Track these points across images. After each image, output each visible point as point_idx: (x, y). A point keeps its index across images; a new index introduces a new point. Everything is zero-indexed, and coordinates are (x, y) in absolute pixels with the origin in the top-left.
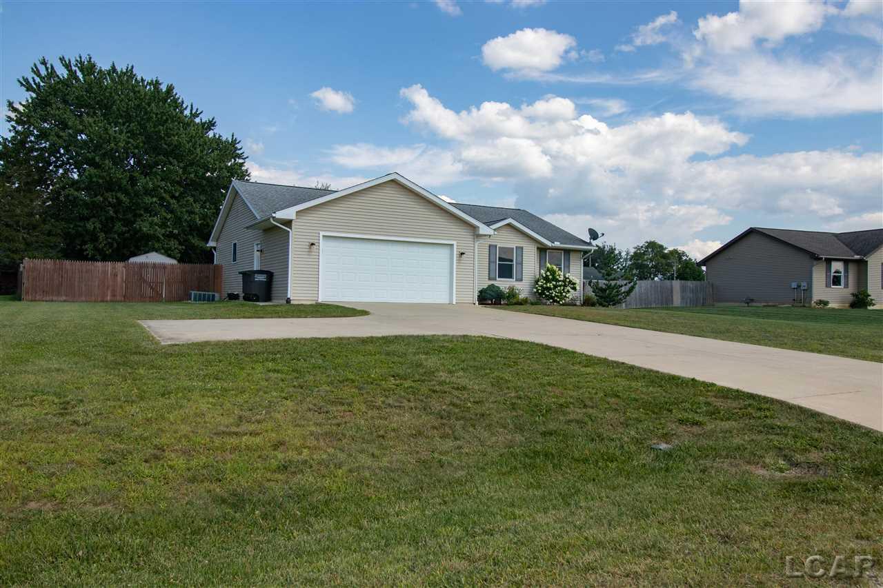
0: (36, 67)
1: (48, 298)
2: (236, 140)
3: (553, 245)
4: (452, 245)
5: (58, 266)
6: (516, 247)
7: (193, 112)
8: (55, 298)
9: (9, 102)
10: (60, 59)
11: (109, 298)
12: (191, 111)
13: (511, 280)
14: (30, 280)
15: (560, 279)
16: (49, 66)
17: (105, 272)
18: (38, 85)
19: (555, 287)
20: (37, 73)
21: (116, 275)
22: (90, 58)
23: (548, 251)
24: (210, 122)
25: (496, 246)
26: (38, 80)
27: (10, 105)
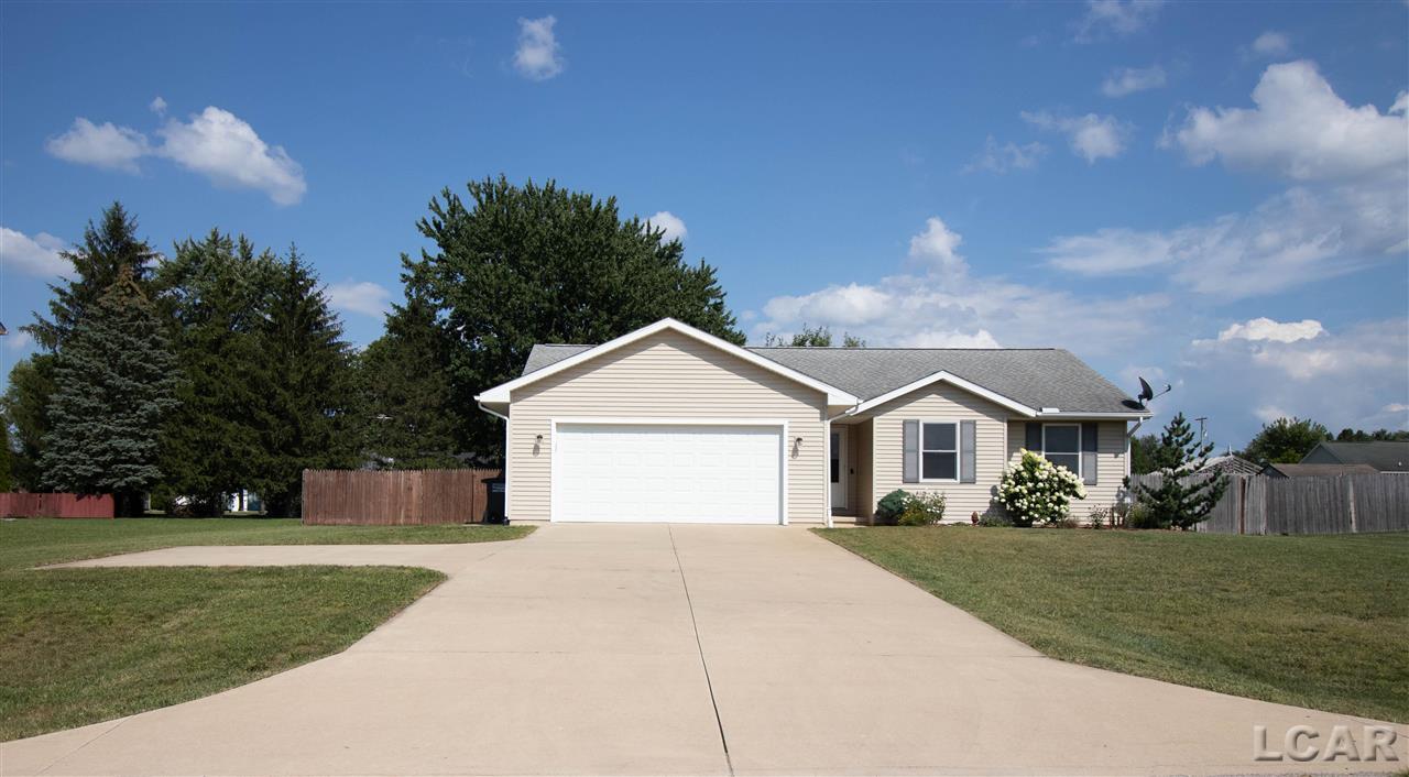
0: (435, 202)
1: (330, 521)
2: (708, 268)
3: (1039, 414)
4: (781, 428)
5: (341, 478)
6: (962, 422)
7: (652, 233)
8: (338, 521)
9: (402, 254)
10: (469, 185)
11: (402, 521)
12: (648, 231)
13: (952, 481)
14: (310, 496)
15: (1040, 477)
16: (452, 198)
17: (397, 485)
18: (438, 226)
19: (1031, 492)
20: (436, 208)
21: (410, 489)
22: (504, 179)
23: (1044, 425)
24: (673, 245)
25: (918, 422)
26: (438, 219)
27: (404, 258)
